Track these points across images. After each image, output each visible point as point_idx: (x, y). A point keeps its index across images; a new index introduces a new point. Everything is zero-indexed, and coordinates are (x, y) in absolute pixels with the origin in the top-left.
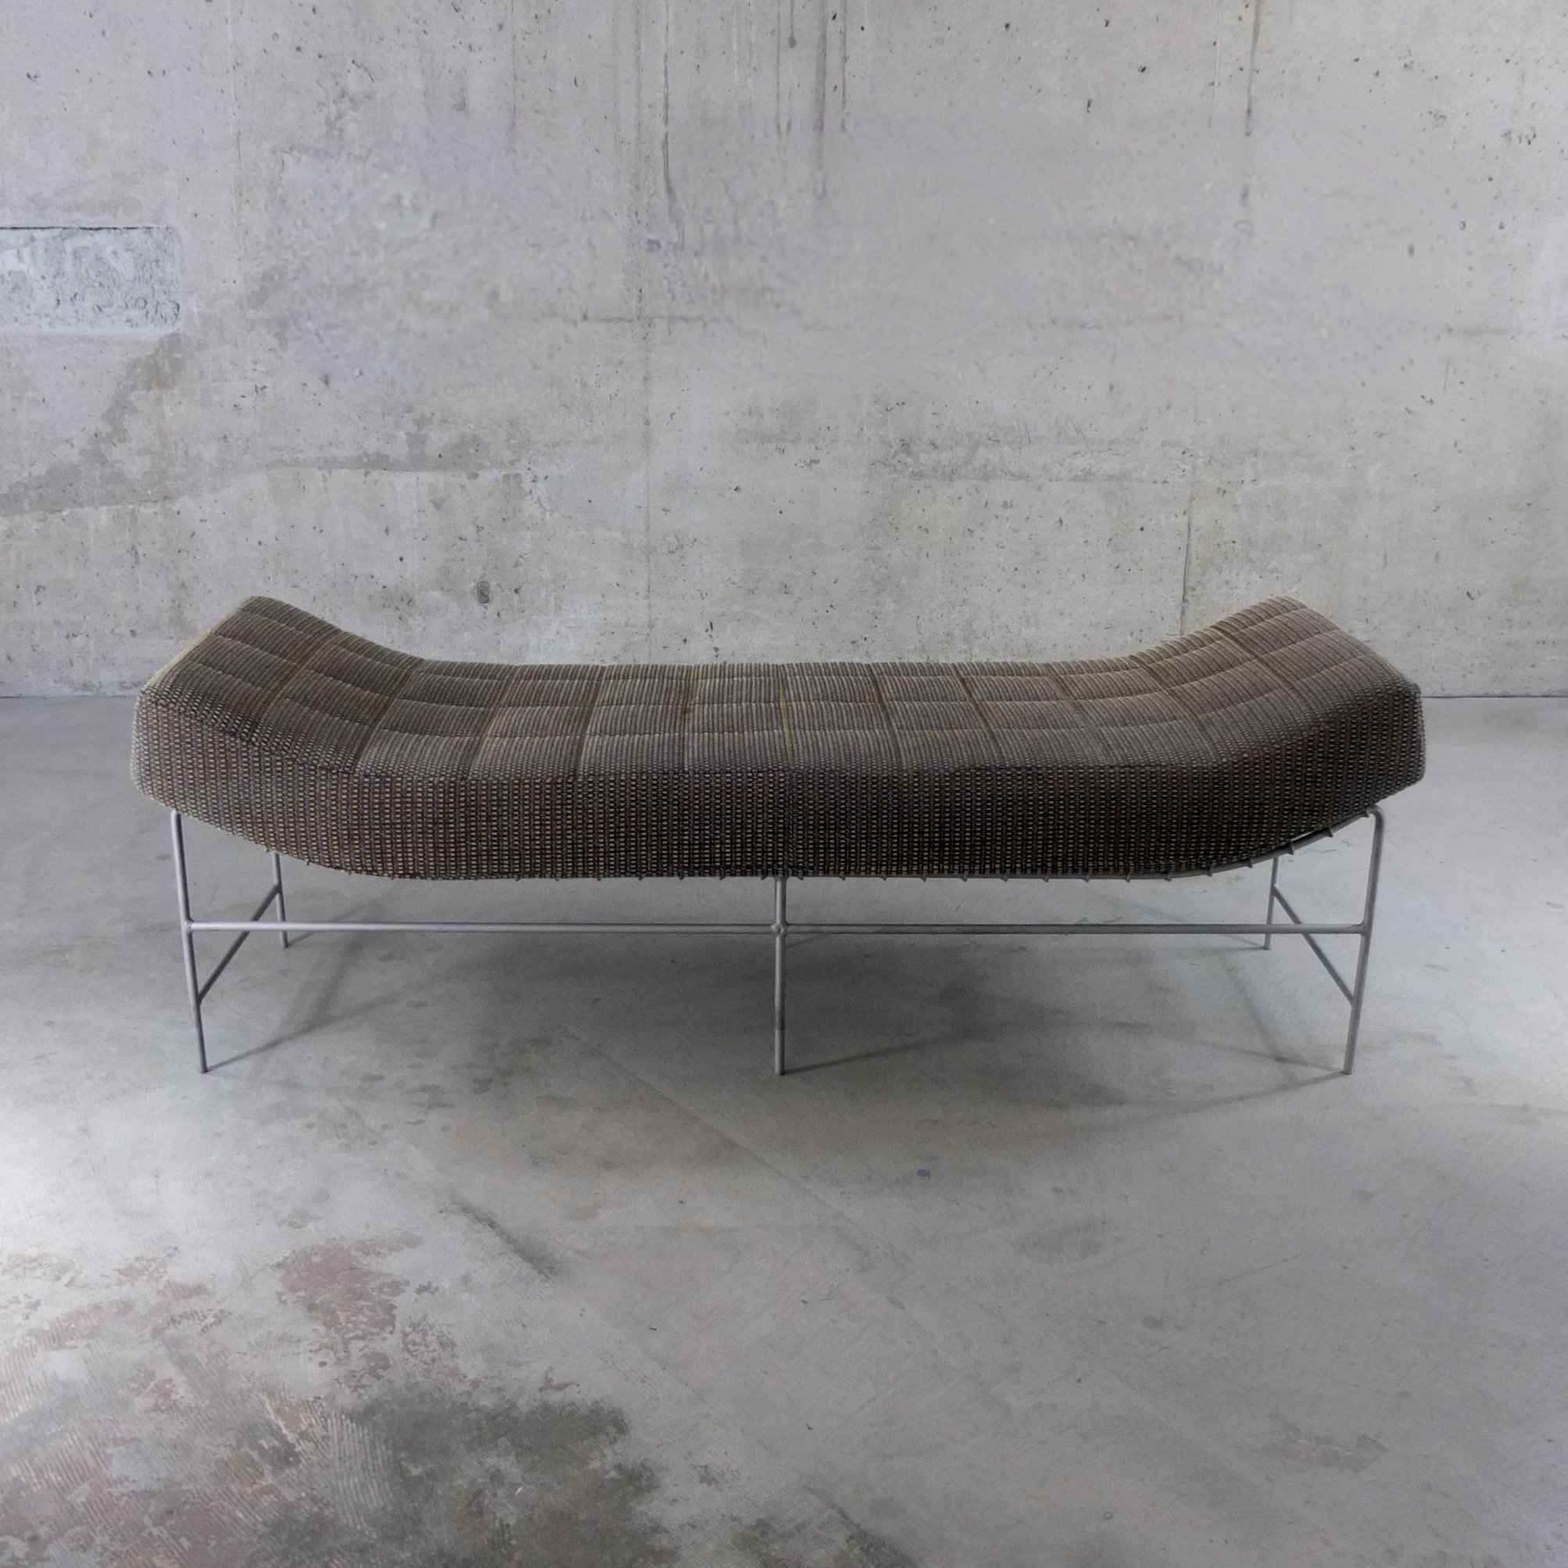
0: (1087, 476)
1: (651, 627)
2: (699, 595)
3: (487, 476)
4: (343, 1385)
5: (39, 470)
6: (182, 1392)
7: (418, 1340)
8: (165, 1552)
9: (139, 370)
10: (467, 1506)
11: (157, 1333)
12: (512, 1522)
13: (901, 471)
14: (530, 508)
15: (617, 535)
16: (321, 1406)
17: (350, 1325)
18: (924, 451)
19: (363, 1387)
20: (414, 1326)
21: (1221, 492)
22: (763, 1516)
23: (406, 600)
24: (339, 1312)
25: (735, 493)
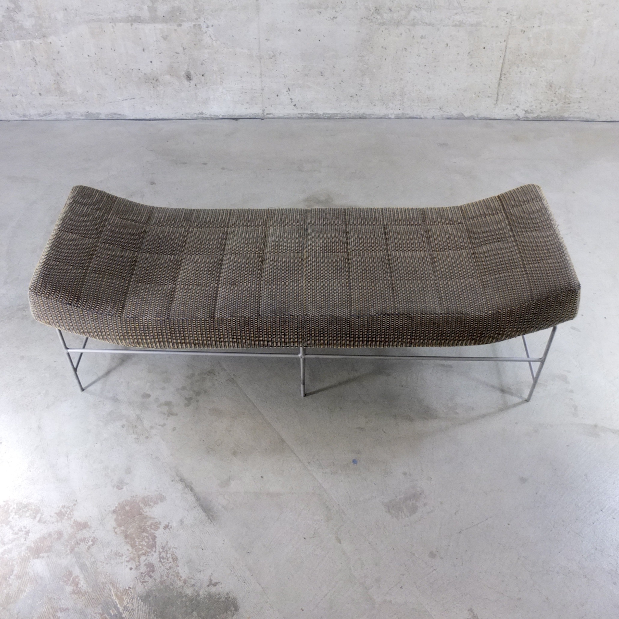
0: (461, 24)
1: (263, 90)
2: (283, 76)
3: (186, 26)
4: (138, 581)
7: (165, 557)
11: (72, 550)
13: (375, 22)
14: (206, 39)
15: (246, 51)
16: (131, 592)
17: (140, 547)
18: (386, 13)
19: (145, 582)
21: (523, 31)
23: (155, 79)
24: (136, 539)
25: (299, 32)
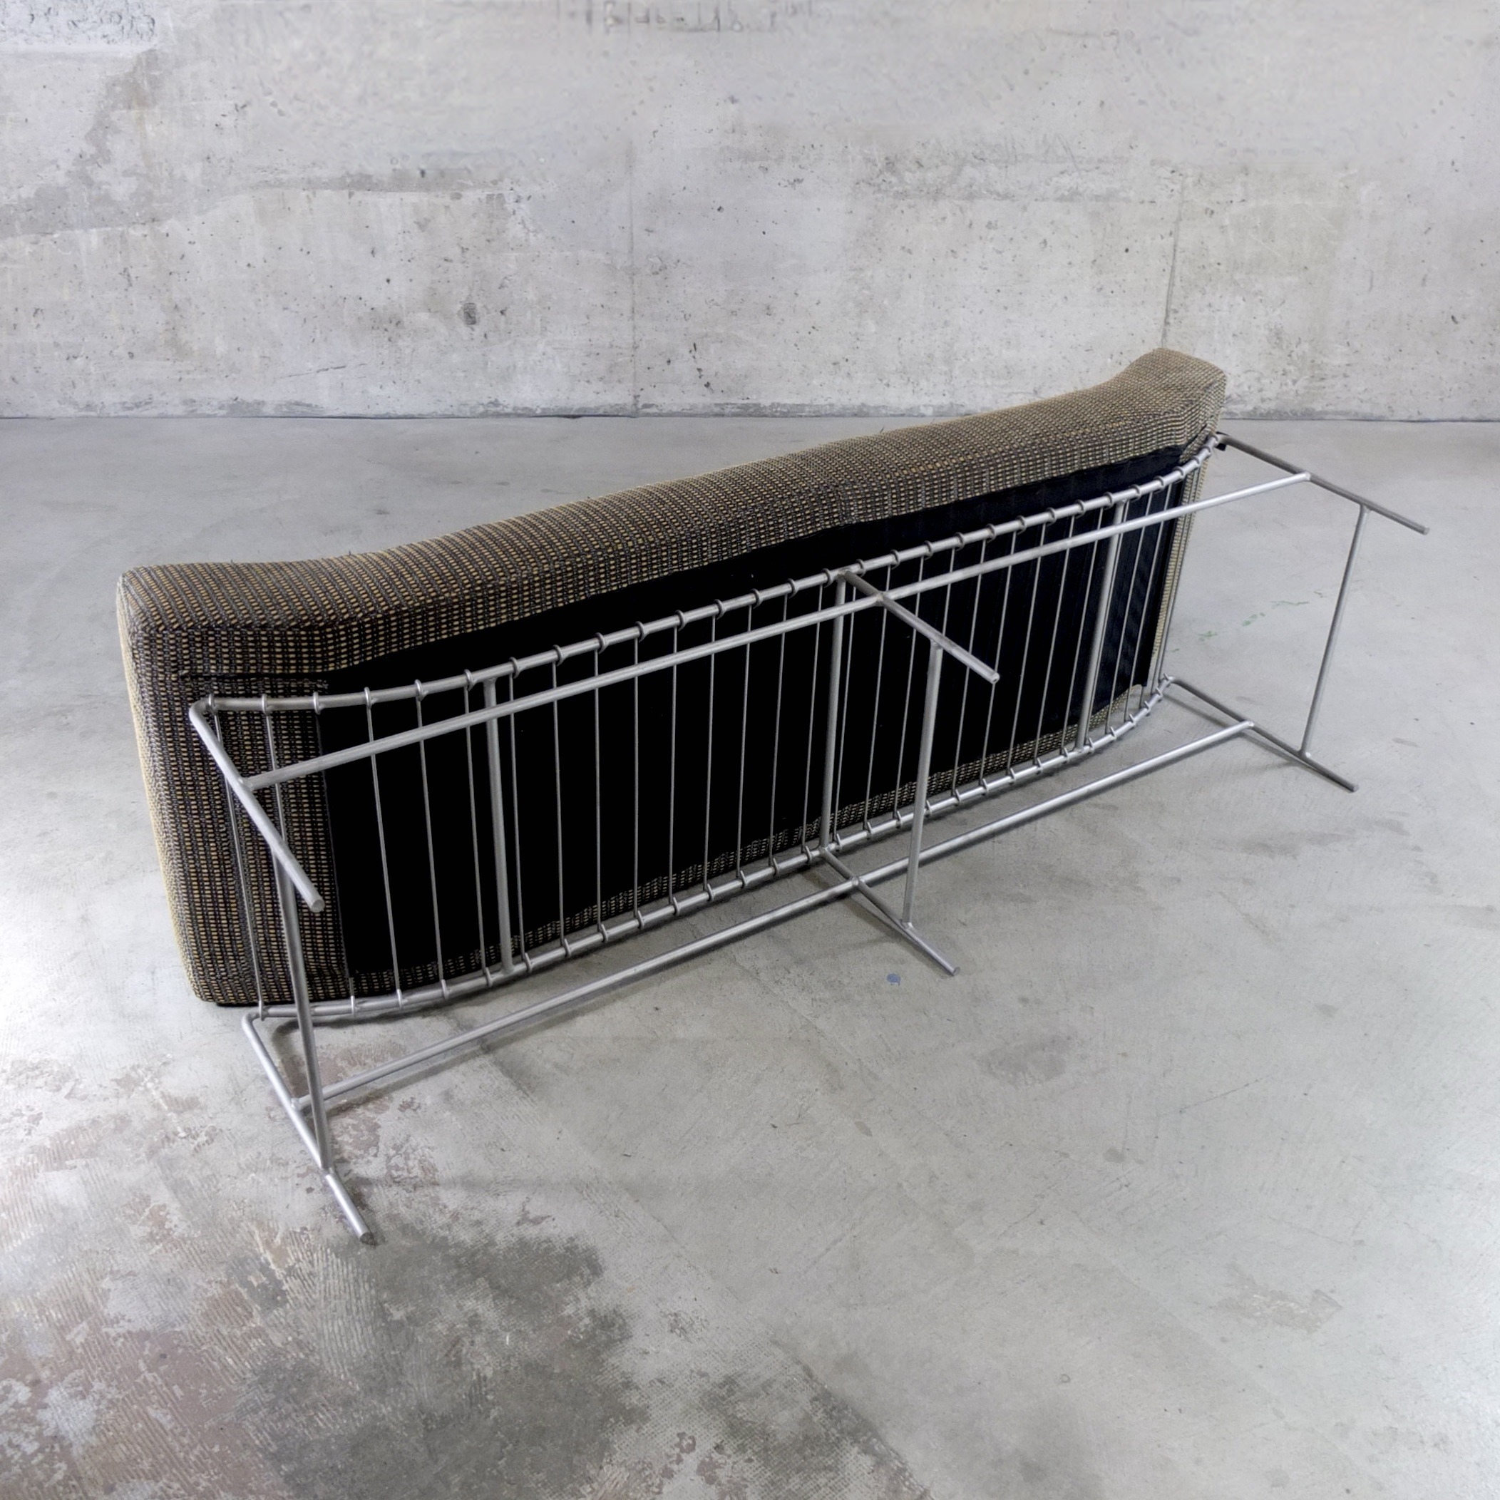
0: (1072, 196)
1: (635, 347)
2: (682, 315)
3: (472, 197)
4: (329, 1214)
5: (27, 192)
6: (176, 1220)
7: (401, 1165)
8: (159, 1402)
9: (118, 89)
10: (446, 1355)
11: (152, 1153)
12: (489, 1373)
13: (886, 191)
14: (515, 230)
15: (600, 256)
16: (308, 1238)
18: (909, 170)
20: (397, 1148)
21: (1209, 212)
22: (730, 1371)
23: (394, 322)
25: (718, 213)
